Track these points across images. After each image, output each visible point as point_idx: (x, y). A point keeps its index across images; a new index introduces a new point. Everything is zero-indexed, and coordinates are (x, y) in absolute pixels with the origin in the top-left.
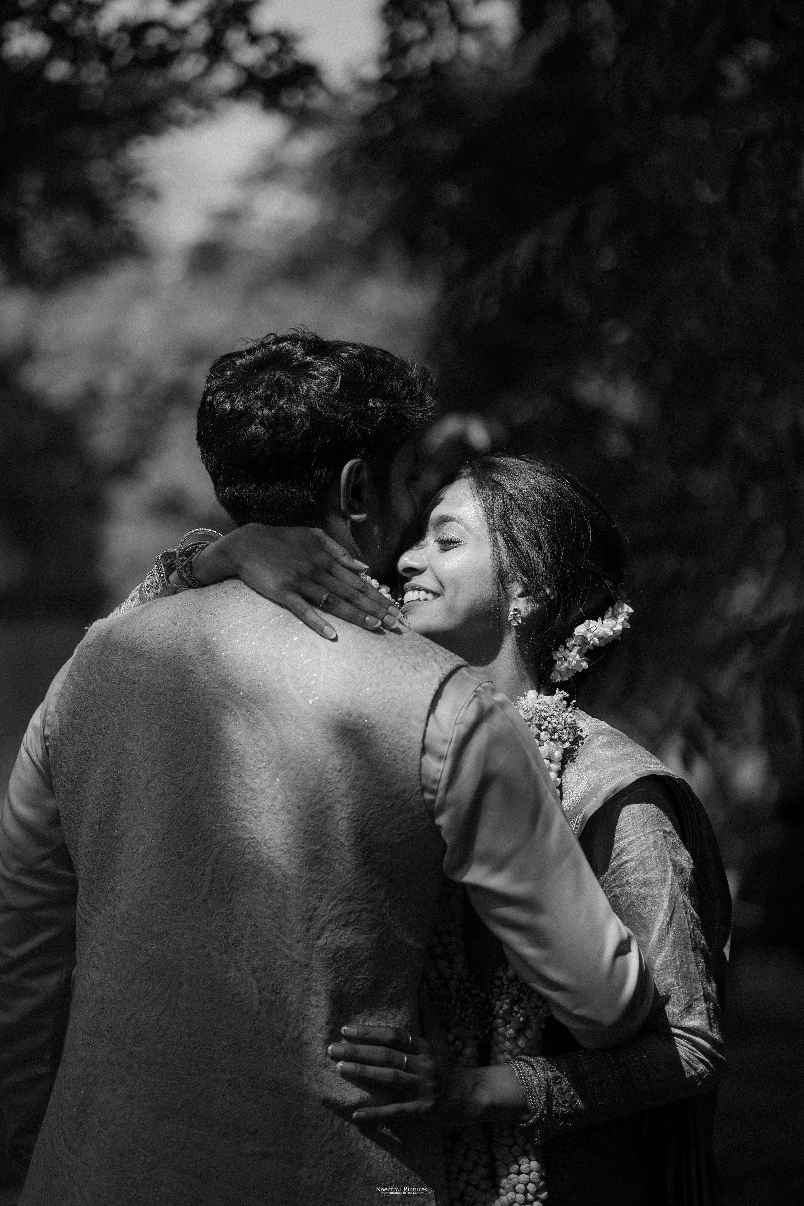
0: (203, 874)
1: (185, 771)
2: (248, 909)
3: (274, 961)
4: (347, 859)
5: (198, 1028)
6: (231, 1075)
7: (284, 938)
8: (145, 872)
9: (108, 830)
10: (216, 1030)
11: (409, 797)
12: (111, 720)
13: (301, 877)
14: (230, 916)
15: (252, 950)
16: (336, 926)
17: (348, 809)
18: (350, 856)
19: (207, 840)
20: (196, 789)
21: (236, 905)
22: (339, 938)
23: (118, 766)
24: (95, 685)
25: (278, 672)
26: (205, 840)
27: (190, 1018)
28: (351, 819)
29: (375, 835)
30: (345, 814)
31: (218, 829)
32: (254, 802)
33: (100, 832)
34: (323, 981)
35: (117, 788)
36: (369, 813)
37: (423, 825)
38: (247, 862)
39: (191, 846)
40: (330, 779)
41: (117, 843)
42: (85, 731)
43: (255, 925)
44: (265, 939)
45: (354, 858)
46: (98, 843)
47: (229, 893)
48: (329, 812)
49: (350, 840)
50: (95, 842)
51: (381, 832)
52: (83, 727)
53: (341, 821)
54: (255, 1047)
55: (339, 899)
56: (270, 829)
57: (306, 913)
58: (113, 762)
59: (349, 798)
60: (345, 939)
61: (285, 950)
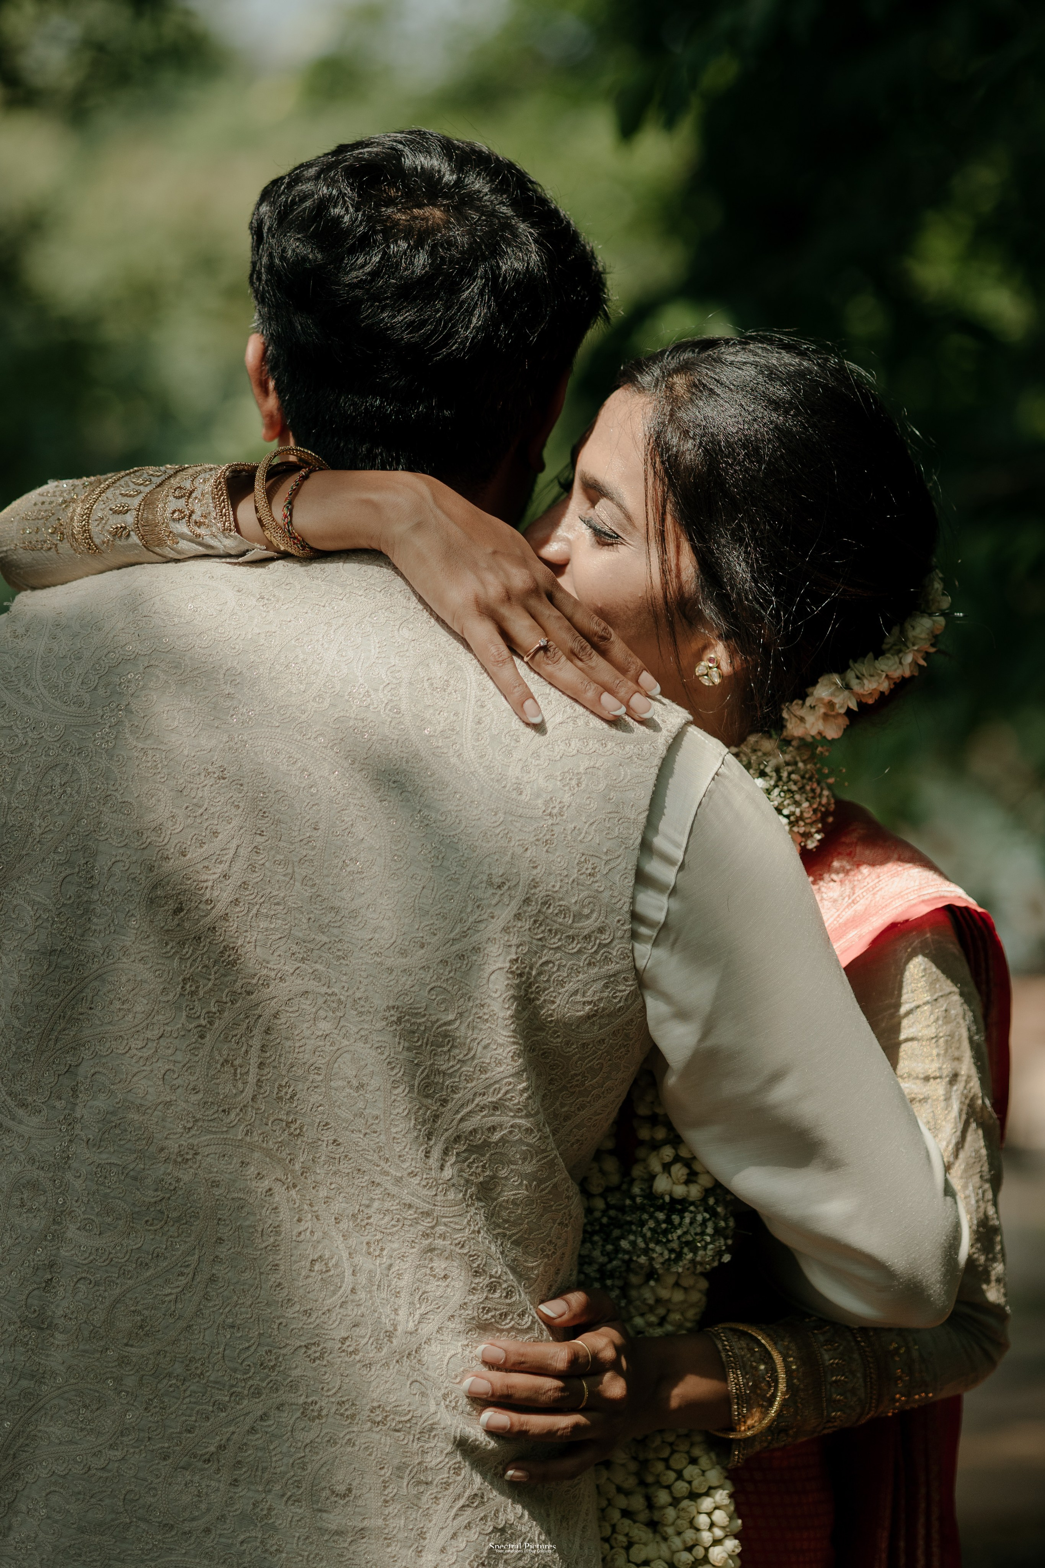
0: (247, 1052)
1: (216, 871)
2: (323, 1114)
3: (368, 1202)
4: (500, 1041)
5: (249, 1316)
6: (307, 1397)
7: (386, 1167)
8: (150, 1044)
9: (67, 967)
10: (281, 1320)
11: (609, 940)
12: (74, 771)
13: (416, 1064)
14: (293, 1126)
15: (331, 1184)
16: (465, 1147)
17: (509, 953)
18: (509, 1037)
19: (252, 993)
20: (236, 902)
21: (302, 1107)
22: (468, 1166)
23: (86, 855)
24: (40, 707)
25: (389, 707)
26: (249, 993)
27: (235, 1298)
28: (512, 972)
29: (545, 1000)
30: (504, 961)
31: (273, 974)
32: (336, 931)
33: (51, 969)
34: (456, 1239)
35: (85, 894)
36: (541, 962)
37: (625, 990)
38: (320, 1033)
39: (226, 1003)
40: (481, 899)
41: (81, 992)
42: (19, 787)
43: (335, 1141)
44: (353, 1165)
45: (512, 1040)
46: (45, 988)
47: (289, 1087)
48: (475, 958)
49: (508, 1008)
50: (39, 987)
51: (555, 997)
52: (16, 779)
53: (496, 972)
54: (351, 1349)
55: (477, 1105)
56: (365, 982)
57: (423, 1126)
58: (79, 847)
59: (512, 934)
60: (477, 1167)
61: (389, 1186)
